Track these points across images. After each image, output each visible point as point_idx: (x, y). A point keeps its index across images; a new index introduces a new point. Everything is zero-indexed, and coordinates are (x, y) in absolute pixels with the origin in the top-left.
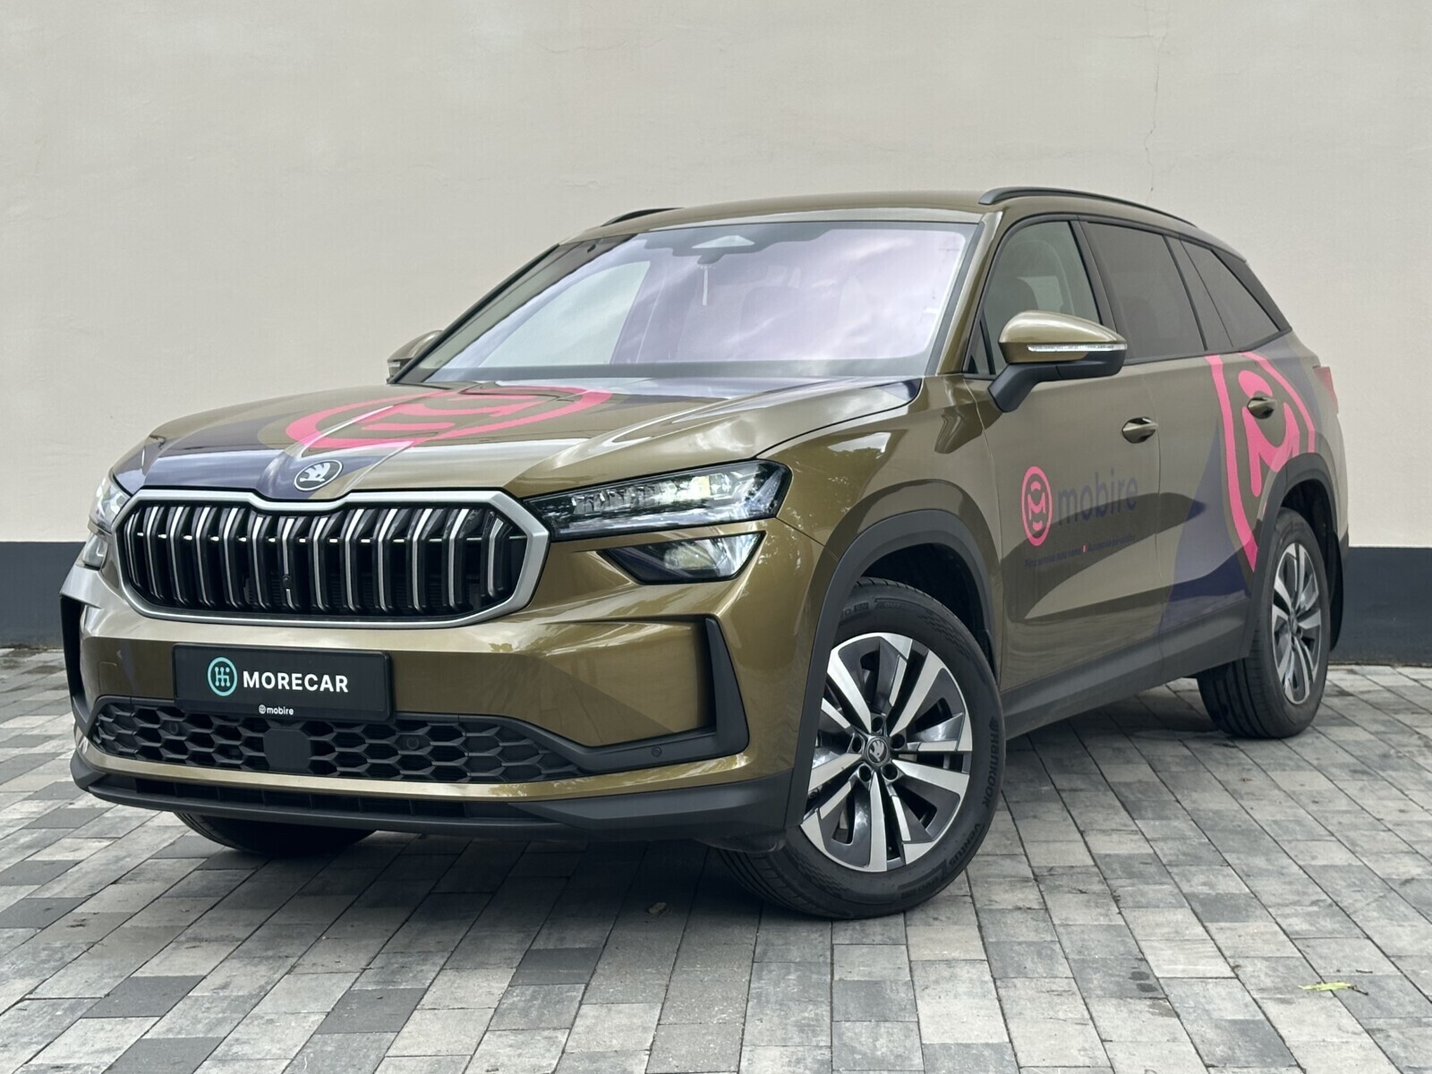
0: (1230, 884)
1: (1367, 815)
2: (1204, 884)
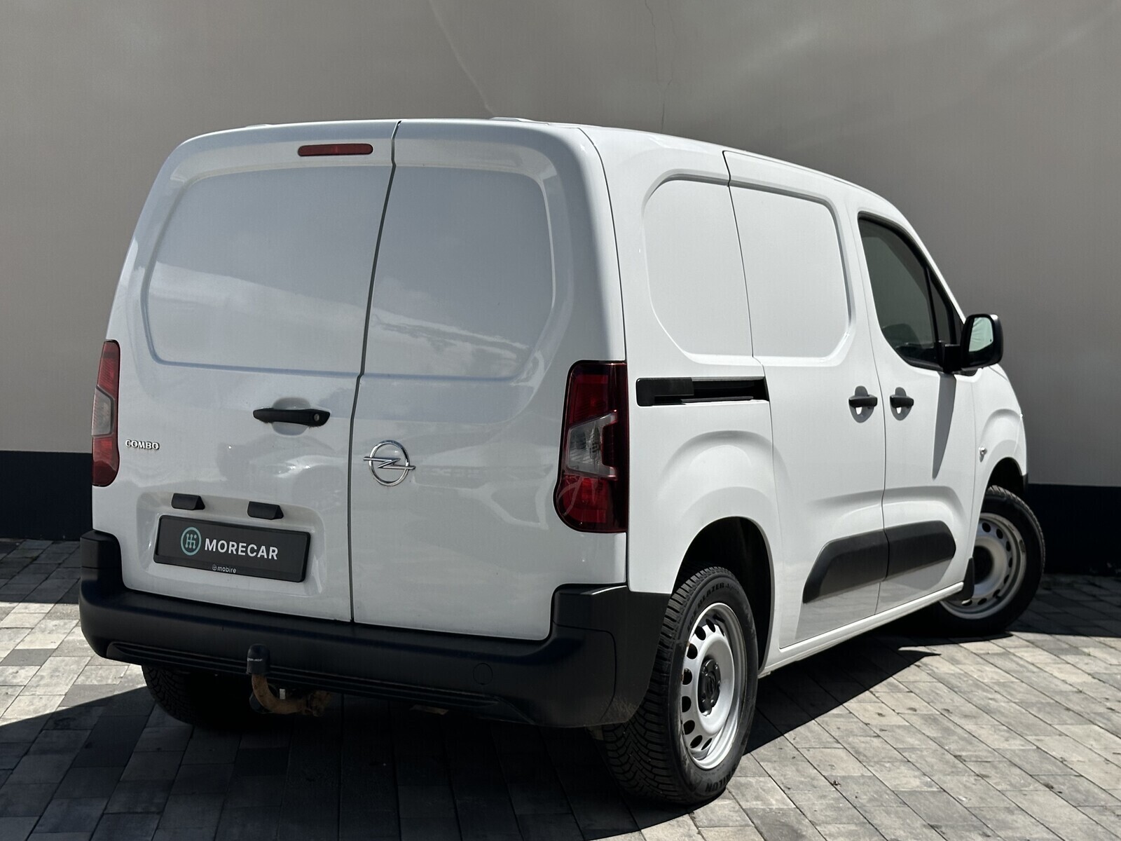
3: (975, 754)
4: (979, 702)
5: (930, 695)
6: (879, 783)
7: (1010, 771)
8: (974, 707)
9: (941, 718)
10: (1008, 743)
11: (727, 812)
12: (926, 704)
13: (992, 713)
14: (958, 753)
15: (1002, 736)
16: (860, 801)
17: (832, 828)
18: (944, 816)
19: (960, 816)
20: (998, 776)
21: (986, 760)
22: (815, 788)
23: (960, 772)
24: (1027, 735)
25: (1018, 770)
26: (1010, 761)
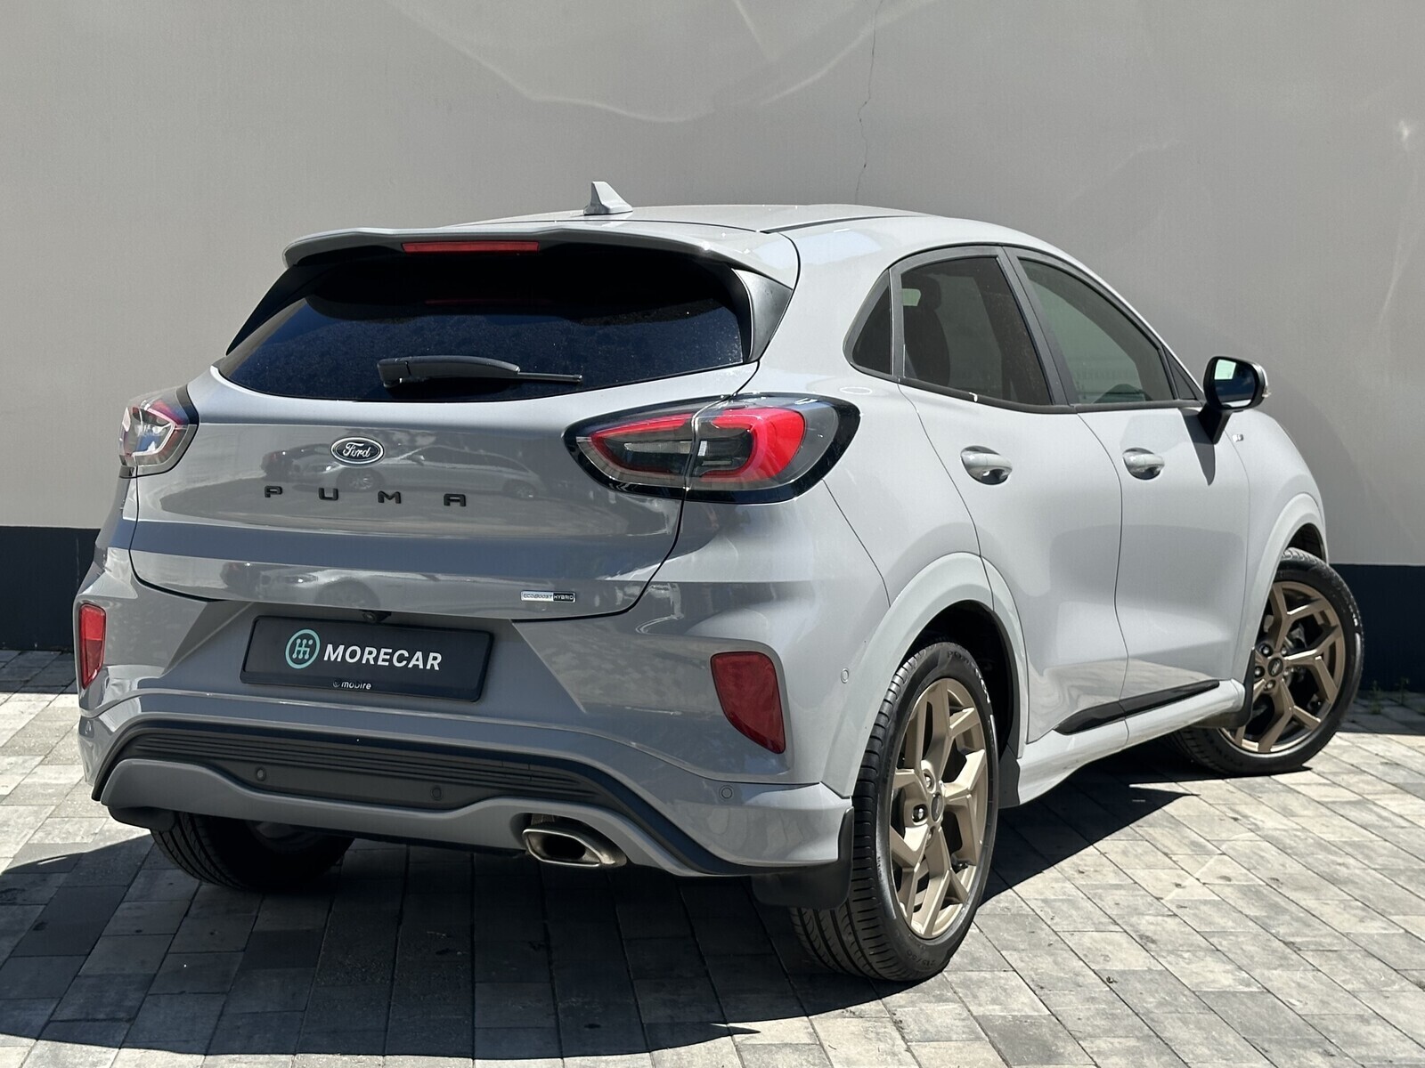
3: (1313, 939)
4: (1322, 868)
5: (1250, 858)
6: (1174, 981)
7: (1365, 964)
8: (1316, 875)
9: (1266, 891)
10: (1362, 924)
11: (948, 1021)
12: (1245, 871)
13: (1341, 883)
14: (1292, 940)
15: (1354, 915)
16: (1145, 1005)
17: (1103, 1044)
18: (1266, 1027)
19: (1292, 1027)
20: (1347, 970)
21: (1330, 948)
22: (1081, 986)
23: (1293, 965)
24: (1390, 914)
25: (1379, 962)
26: (1366, 950)
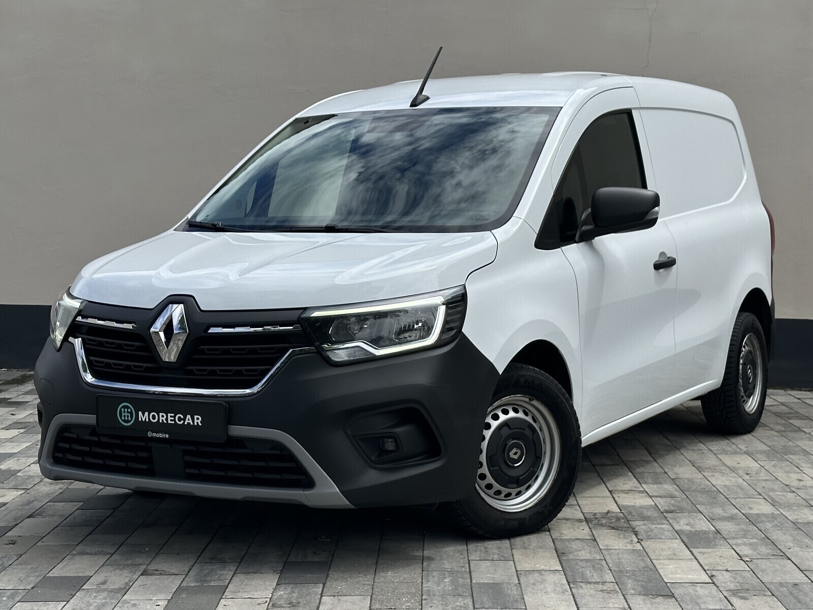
0: (703, 525)
1: (779, 482)
2: (687, 524)
